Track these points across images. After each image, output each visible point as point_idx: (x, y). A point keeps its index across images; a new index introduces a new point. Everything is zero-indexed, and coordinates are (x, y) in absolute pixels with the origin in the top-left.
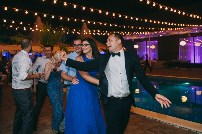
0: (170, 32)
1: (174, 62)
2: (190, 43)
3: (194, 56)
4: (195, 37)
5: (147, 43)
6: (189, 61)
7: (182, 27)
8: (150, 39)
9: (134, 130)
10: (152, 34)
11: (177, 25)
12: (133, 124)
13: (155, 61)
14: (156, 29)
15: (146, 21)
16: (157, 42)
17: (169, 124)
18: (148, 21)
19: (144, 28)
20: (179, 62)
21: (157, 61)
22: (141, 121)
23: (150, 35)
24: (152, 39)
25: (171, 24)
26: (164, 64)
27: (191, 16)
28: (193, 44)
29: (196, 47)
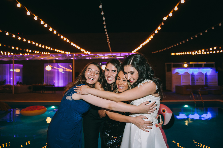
1: (40, 86)
2: (55, 69)
4: (59, 64)
5: (11, 66)
8: (14, 62)
10: (17, 56)
11: (45, 47)
13: (19, 85)
14: (21, 49)
15: (7, 34)
16: (22, 65)
18: (11, 35)
19: (5, 46)
20: (44, 86)
23: (14, 57)
24: (16, 62)
25: (39, 45)
26: (30, 88)
27: (62, 37)
28: (57, 70)
29: (60, 72)
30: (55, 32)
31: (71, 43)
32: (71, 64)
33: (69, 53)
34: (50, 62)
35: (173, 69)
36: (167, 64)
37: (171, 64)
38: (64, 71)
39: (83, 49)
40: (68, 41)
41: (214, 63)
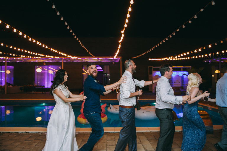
0: (28, 59)
1: (31, 87)
2: (45, 70)
3: (47, 82)
4: (49, 66)
5: (2, 68)
6: (44, 86)
7: (40, 56)
9: (12, 144)
11: (38, 54)
12: (9, 140)
14: (17, 55)
15: (11, 47)
16: (13, 67)
17: (40, 133)
18: (13, 48)
19: (5, 53)
20: (35, 87)
21: (13, 86)
22: (15, 137)
23: (6, 60)
25: (33, 53)
26: (21, 89)
27: (52, 49)
28: (47, 72)
29: (50, 74)
30: (47, 47)
31: (59, 52)
32: (61, 66)
33: (58, 57)
34: (41, 64)
35: (153, 72)
36: (150, 67)
37: (152, 68)
38: (53, 73)
39: (70, 55)
40: (56, 51)
41: (190, 67)
